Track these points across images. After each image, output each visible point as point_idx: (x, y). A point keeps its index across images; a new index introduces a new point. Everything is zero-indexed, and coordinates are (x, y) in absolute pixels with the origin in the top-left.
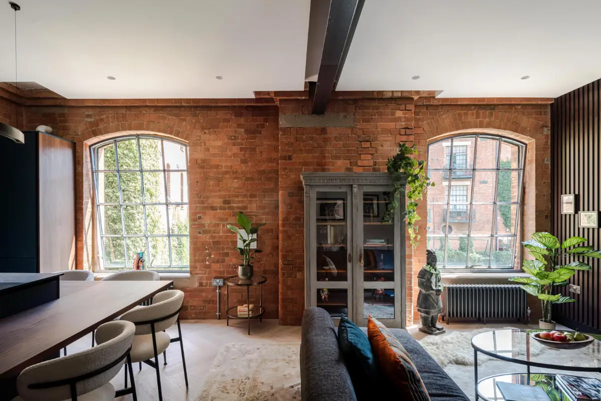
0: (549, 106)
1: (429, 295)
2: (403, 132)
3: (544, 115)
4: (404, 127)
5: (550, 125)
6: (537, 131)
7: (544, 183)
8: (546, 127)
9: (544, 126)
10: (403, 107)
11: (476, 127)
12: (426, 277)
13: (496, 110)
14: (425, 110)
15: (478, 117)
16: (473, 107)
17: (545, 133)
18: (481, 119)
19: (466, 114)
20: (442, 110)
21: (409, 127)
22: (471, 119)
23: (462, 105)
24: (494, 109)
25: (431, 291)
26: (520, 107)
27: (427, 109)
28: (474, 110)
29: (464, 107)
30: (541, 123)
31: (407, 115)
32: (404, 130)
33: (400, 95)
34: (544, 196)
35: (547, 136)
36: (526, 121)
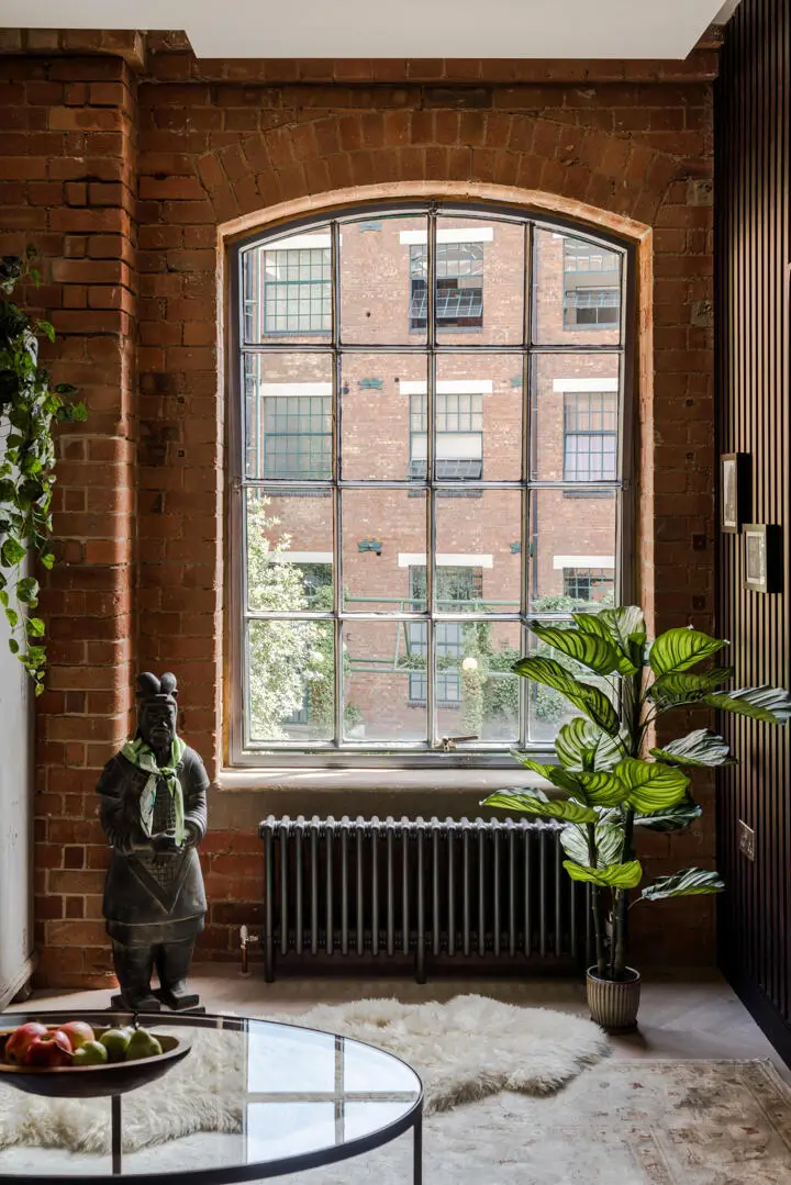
0: (710, 90)
1: (133, 861)
2: (77, 193)
3: (689, 127)
4: (83, 172)
5: (711, 166)
6: (663, 192)
7: (689, 403)
8: (698, 174)
9: (687, 173)
10: (75, 92)
11: (412, 175)
12: (120, 789)
13: (494, 109)
14: (208, 105)
15: (420, 133)
16: (400, 97)
17: (694, 202)
18: (433, 144)
19: (373, 122)
20: (275, 102)
21: (104, 177)
22: (394, 144)
23: (357, 87)
24: (487, 103)
25: (136, 848)
26: (592, 92)
27: (215, 100)
28: (406, 105)
29: (366, 96)
30: (677, 159)
31: (95, 127)
32: (82, 185)
33: (54, 45)
34: (689, 456)
35: (699, 212)
36: (615, 153)
